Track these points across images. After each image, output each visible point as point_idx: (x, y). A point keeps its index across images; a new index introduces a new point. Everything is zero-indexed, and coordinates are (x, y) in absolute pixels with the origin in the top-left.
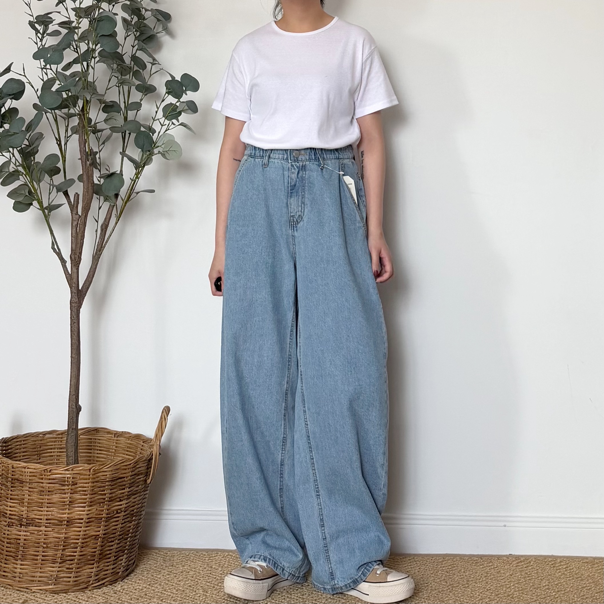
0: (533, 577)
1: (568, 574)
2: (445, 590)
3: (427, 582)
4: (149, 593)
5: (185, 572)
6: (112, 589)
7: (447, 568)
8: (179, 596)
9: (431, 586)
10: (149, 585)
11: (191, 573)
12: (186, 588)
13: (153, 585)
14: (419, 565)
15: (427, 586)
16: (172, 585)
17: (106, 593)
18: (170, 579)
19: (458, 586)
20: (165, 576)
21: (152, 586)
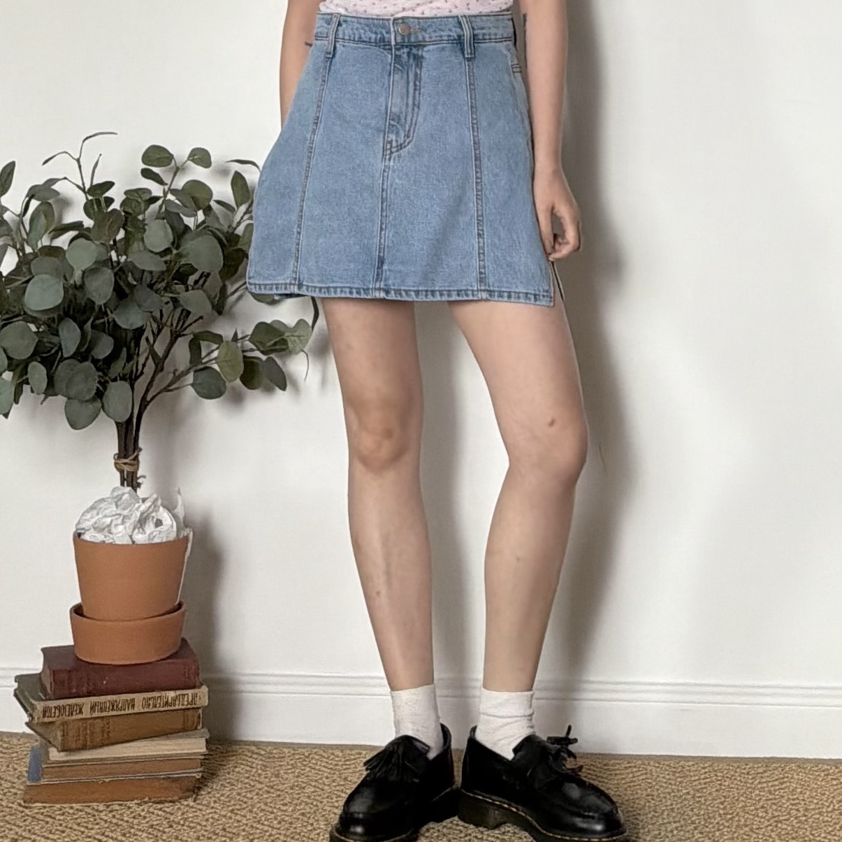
2: (762, 826)
3: (731, 812)
4: (229, 827)
5: (297, 788)
6: (166, 818)
7: (770, 784)
8: (284, 832)
9: (737, 819)
10: (232, 811)
11: (309, 790)
12: (294, 818)
13: (239, 812)
14: (720, 778)
15: (731, 819)
16: (272, 813)
17: (154, 827)
18: (269, 800)
19: (787, 820)
20: (262, 795)
21: (236, 814)
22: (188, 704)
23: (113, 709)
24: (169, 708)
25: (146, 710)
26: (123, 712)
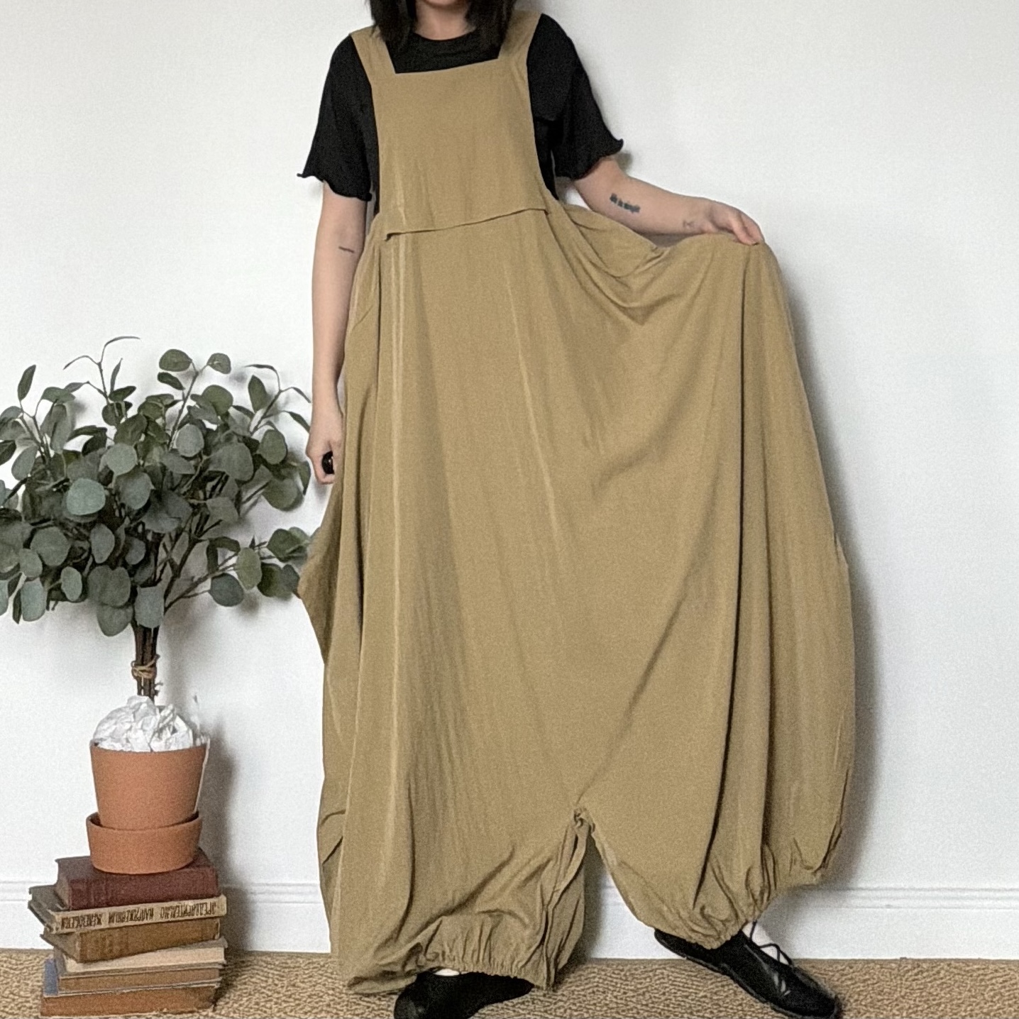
0: (943, 1000)
1: (1007, 994)
22: (207, 913)
23: (131, 919)
24: (187, 918)
25: (164, 920)
26: (141, 922)
